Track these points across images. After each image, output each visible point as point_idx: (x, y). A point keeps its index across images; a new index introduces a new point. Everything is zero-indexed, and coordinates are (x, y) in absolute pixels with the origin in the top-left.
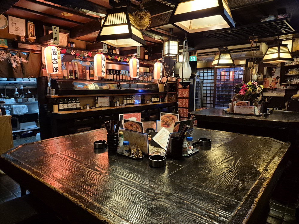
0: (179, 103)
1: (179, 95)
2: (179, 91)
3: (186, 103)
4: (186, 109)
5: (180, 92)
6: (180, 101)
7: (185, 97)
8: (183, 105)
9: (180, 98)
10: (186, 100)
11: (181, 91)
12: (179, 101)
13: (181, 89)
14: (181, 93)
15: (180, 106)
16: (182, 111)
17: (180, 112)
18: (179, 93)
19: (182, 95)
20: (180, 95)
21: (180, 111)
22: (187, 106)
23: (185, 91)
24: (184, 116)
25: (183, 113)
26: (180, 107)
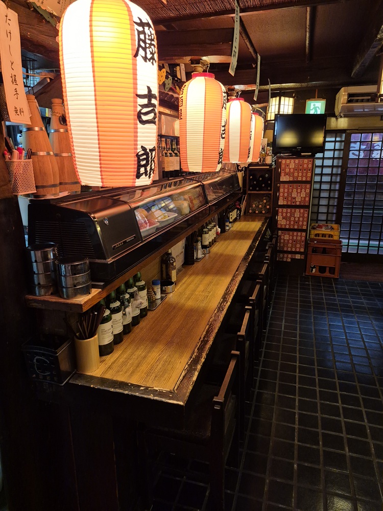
0: (279, 218)
1: (281, 198)
2: (281, 190)
3: (301, 219)
4: (299, 234)
5: (284, 193)
6: (284, 215)
7: (298, 203)
8: (292, 223)
9: (283, 206)
10: (302, 210)
11: (286, 190)
12: (280, 214)
13: (286, 186)
14: (286, 195)
15: (281, 225)
16: (287, 237)
17: (282, 241)
18: (281, 194)
19: (290, 199)
20: (285, 198)
21: (282, 237)
22: (303, 225)
23: (299, 191)
24: (294, 250)
25: (290, 241)
26: (283, 227)
